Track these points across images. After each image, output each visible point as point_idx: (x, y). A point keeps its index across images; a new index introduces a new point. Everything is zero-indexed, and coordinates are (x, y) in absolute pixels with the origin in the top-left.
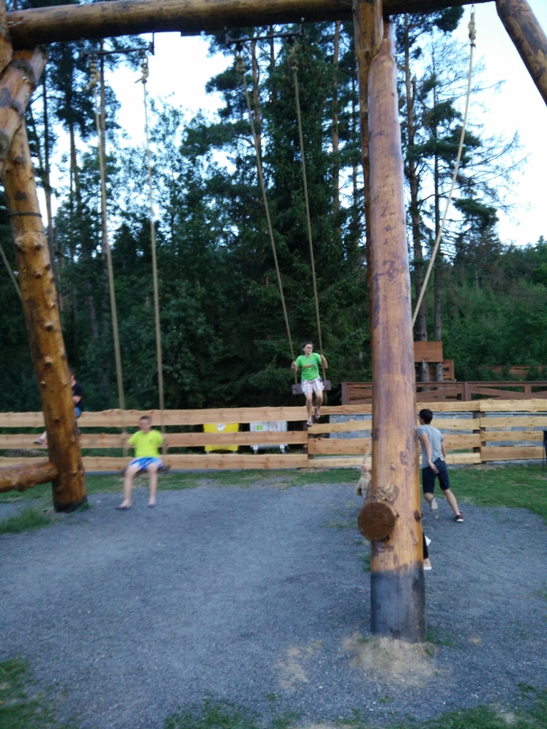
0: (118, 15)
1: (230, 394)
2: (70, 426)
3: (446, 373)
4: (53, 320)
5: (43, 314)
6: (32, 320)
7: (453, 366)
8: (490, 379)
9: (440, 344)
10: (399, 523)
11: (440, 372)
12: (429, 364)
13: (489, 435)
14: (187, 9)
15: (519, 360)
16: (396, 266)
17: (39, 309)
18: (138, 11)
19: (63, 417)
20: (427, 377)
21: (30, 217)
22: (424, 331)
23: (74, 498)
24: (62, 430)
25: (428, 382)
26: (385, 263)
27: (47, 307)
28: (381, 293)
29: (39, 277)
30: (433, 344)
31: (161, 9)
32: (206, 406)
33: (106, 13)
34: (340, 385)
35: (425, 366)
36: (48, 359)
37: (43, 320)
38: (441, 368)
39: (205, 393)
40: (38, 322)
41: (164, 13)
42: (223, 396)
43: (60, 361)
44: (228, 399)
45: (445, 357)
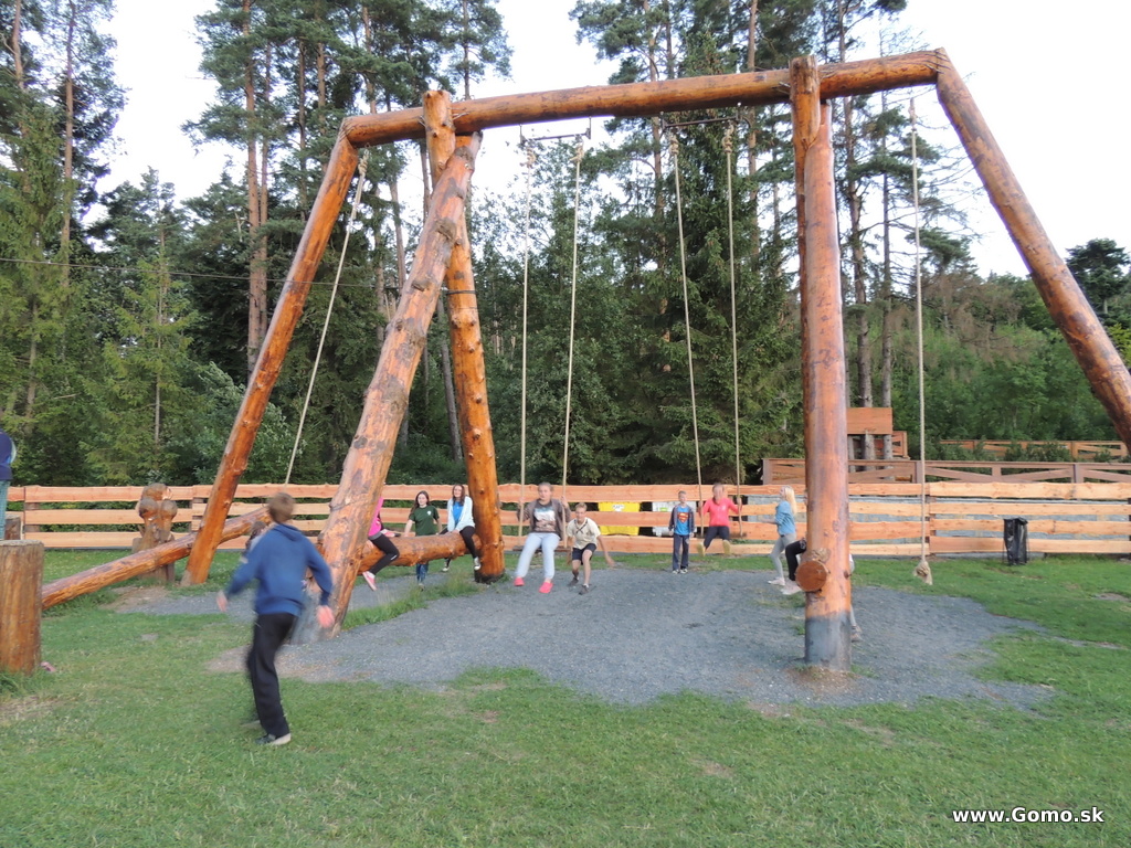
0: (558, 104)
1: (629, 468)
2: (493, 499)
3: (896, 448)
4: (480, 392)
5: (474, 387)
6: (463, 393)
7: (905, 440)
8: (955, 457)
9: (889, 411)
10: (830, 579)
11: (889, 446)
12: (876, 436)
13: (940, 523)
14: (625, 99)
15: (1001, 432)
16: (831, 354)
17: (471, 382)
18: (578, 101)
19: (487, 488)
20: (871, 453)
21: (465, 295)
22: (868, 394)
23: (495, 570)
24: (486, 502)
25: (872, 459)
26: (821, 352)
27: (477, 380)
28: (817, 380)
29: (471, 352)
30: (880, 410)
31: (600, 99)
32: (600, 482)
33: (546, 103)
34: (762, 461)
35: (869, 440)
36: (477, 431)
37: (473, 394)
38: (890, 443)
39: (600, 468)
40: (469, 395)
41: (603, 101)
42: (620, 471)
43: (487, 433)
44: (627, 475)
45: (896, 429)
